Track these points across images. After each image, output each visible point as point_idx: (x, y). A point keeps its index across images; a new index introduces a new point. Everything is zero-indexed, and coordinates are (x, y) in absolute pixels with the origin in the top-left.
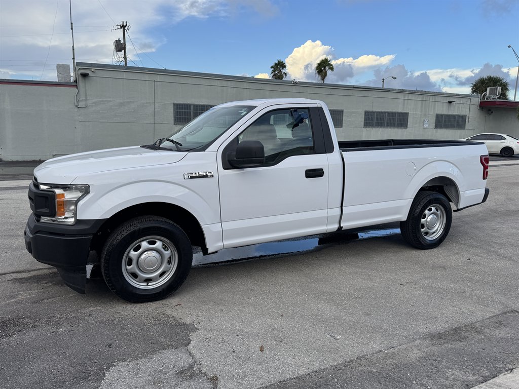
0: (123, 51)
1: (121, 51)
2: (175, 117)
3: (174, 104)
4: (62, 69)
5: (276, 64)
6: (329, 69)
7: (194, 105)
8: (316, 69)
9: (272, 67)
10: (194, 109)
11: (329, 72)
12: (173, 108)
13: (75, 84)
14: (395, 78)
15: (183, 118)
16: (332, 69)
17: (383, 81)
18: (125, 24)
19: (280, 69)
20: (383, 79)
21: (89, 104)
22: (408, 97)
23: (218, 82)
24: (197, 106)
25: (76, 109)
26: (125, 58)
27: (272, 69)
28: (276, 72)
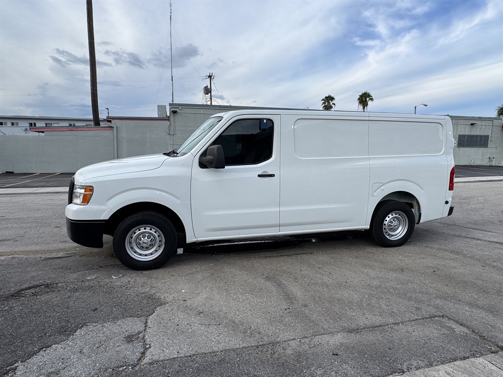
0: (209, 94)
1: (207, 94)
4: (161, 108)
5: (326, 97)
6: (369, 99)
8: (359, 100)
9: (323, 100)
11: (370, 103)
13: (168, 119)
14: (426, 105)
16: (372, 99)
17: (415, 109)
18: (211, 75)
19: (329, 101)
20: (416, 107)
21: (177, 133)
25: (168, 136)
26: (211, 99)
27: (323, 101)
28: (326, 104)
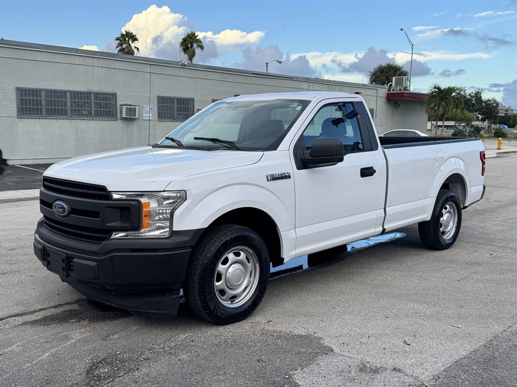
2: (18, 108)
3: (18, 89)
5: (122, 35)
6: (198, 46)
7: (46, 91)
8: (181, 46)
9: (117, 39)
10: (47, 96)
12: (15, 95)
14: (280, 62)
15: (30, 108)
16: (202, 47)
17: (267, 66)
19: (128, 42)
20: (267, 63)
22: (313, 87)
23: (81, 58)
24: (51, 91)
28: (124, 46)
